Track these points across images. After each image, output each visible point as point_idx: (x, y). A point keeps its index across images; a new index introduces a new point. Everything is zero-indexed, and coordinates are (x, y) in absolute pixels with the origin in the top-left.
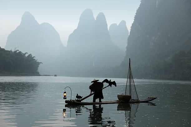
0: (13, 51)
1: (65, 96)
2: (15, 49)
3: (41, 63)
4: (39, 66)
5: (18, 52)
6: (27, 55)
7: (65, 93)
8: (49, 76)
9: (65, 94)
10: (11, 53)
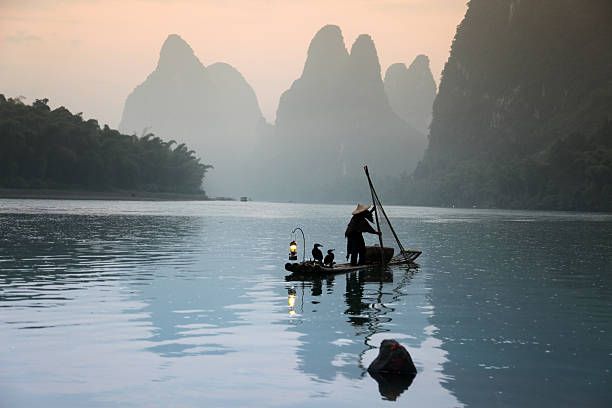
0: (139, 136)
1: (293, 253)
2: (145, 130)
3: (208, 167)
4: (206, 174)
5: (151, 138)
6: (173, 147)
7: (293, 243)
8: (229, 199)
9: (293, 247)
10: (134, 141)
